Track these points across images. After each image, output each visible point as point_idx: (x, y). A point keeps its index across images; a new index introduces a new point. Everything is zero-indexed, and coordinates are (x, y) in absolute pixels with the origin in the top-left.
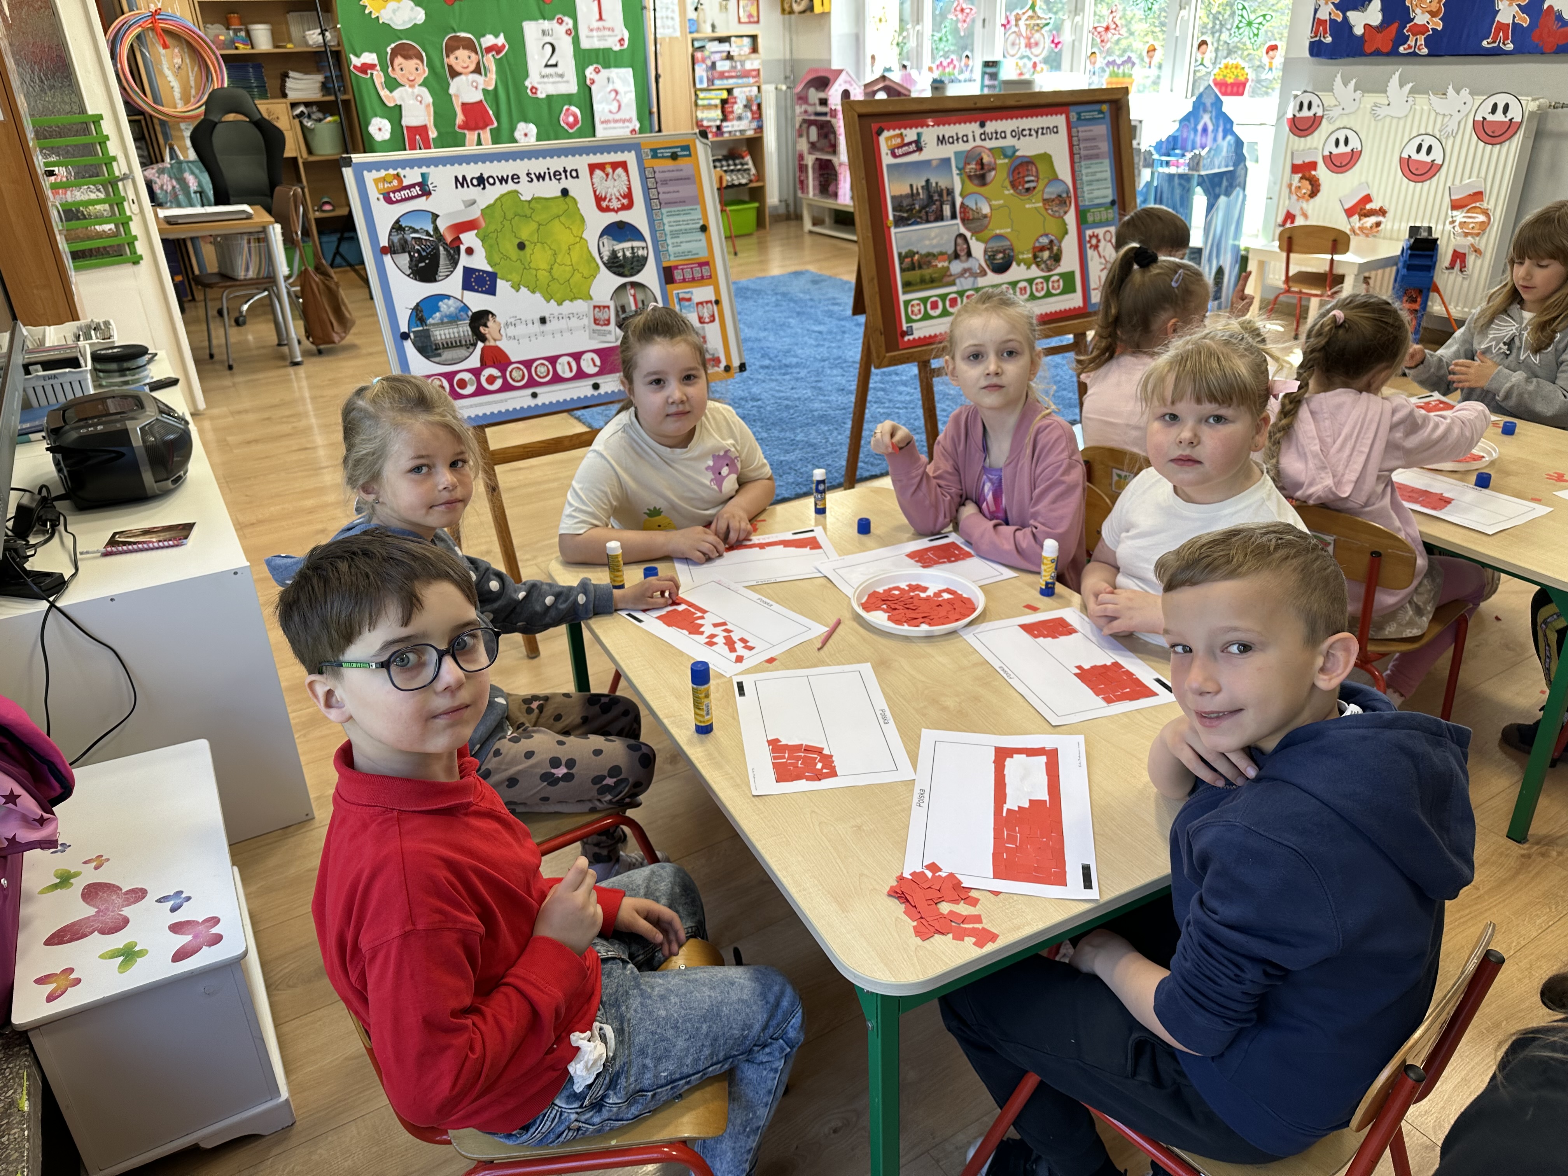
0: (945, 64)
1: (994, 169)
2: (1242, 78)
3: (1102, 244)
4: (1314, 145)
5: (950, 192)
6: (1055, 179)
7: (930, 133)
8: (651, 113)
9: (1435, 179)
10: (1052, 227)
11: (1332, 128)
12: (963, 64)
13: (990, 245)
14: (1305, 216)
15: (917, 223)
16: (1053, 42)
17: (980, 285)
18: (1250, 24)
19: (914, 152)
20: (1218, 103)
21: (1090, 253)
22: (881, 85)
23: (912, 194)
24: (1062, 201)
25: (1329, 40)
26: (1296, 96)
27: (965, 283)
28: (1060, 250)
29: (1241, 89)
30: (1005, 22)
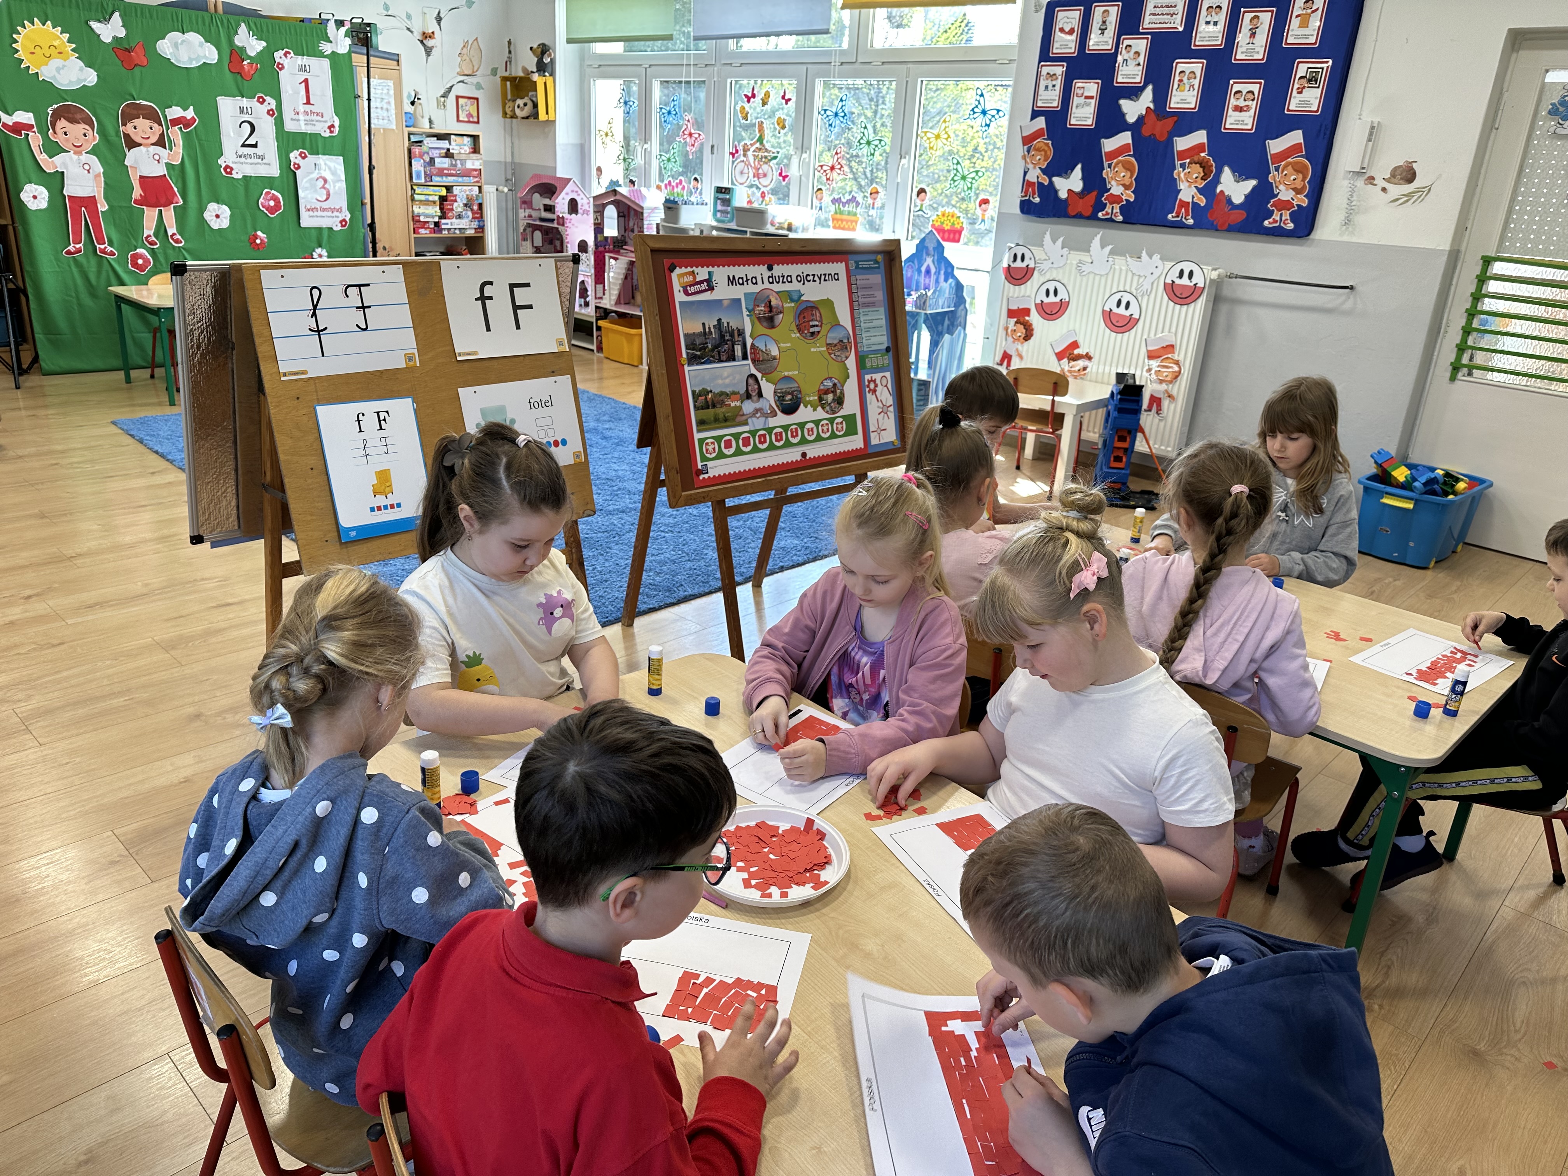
0: (673, 184)
3: (879, 389)
4: (1028, 294)
5: (741, 333)
6: (837, 324)
7: (720, 274)
8: (363, 204)
9: (1134, 331)
10: (835, 371)
11: (1042, 280)
12: (692, 186)
14: (1021, 357)
15: (711, 362)
16: (780, 174)
17: (771, 425)
19: (705, 291)
20: (940, 249)
21: (869, 397)
22: (610, 199)
23: (705, 333)
24: (842, 346)
25: (1037, 200)
26: (1011, 248)
28: (842, 393)
29: (958, 236)
30: (732, 150)
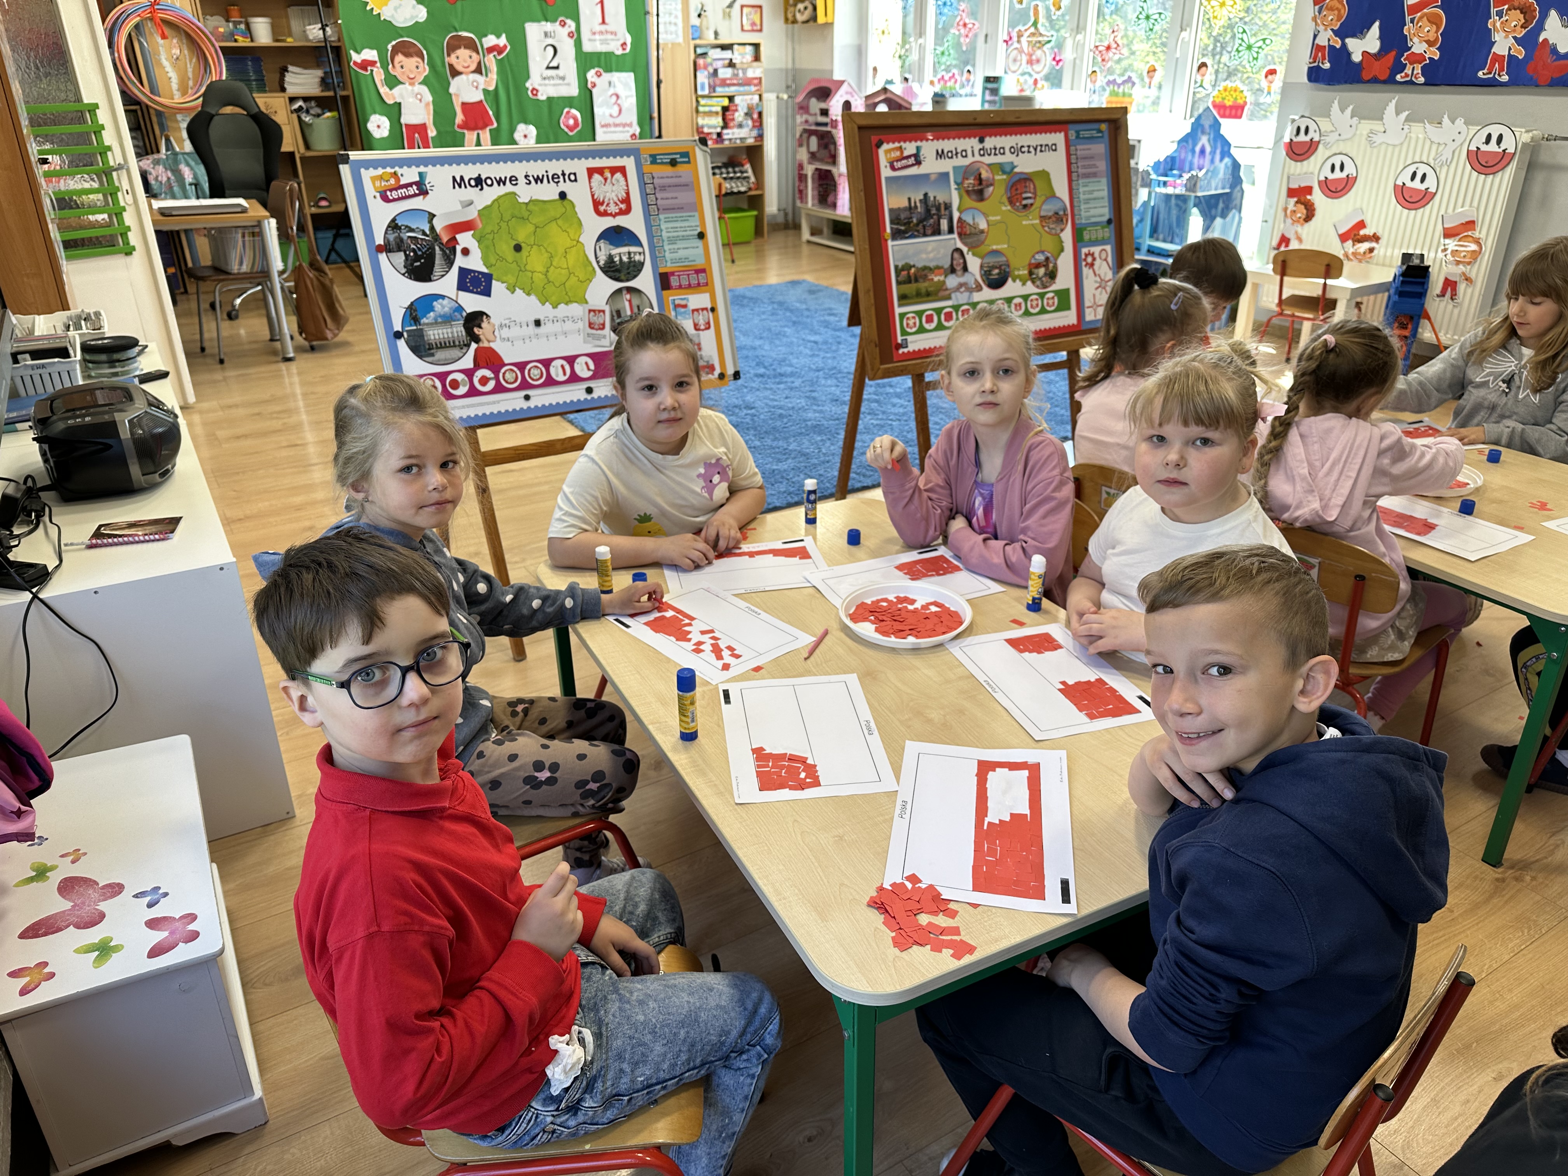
0: (946, 78)
1: (992, 185)
2: (1240, 102)
3: (1098, 262)
4: (1311, 170)
5: (948, 206)
6: (1053, 196)
7: (929, 147)
8: (651, 118)
9: (1429, 206)
10: (1048, 244)
11: (1328, 153)
12: (964, 78)
13: (986, 260)
14: (1300, 240)
15: (914, 237)
16: (1054, 59)
17: (975, 300)
18: (1249, 47)
19: (913, 165)
20: (1216, 125)
21: (1086, 271)
22: (882, 97)
23: (910, 208)
24: (1058, 218)
25: (1327, 66)
26: (1293, 121)
27: (960, 298)
28: (1055, 267)
29: (1239, 112)
30: (1006, 38)
